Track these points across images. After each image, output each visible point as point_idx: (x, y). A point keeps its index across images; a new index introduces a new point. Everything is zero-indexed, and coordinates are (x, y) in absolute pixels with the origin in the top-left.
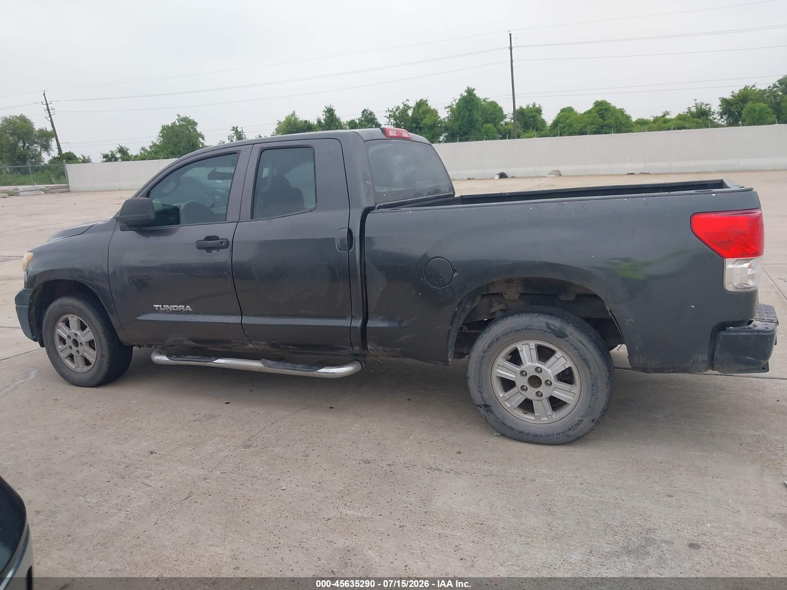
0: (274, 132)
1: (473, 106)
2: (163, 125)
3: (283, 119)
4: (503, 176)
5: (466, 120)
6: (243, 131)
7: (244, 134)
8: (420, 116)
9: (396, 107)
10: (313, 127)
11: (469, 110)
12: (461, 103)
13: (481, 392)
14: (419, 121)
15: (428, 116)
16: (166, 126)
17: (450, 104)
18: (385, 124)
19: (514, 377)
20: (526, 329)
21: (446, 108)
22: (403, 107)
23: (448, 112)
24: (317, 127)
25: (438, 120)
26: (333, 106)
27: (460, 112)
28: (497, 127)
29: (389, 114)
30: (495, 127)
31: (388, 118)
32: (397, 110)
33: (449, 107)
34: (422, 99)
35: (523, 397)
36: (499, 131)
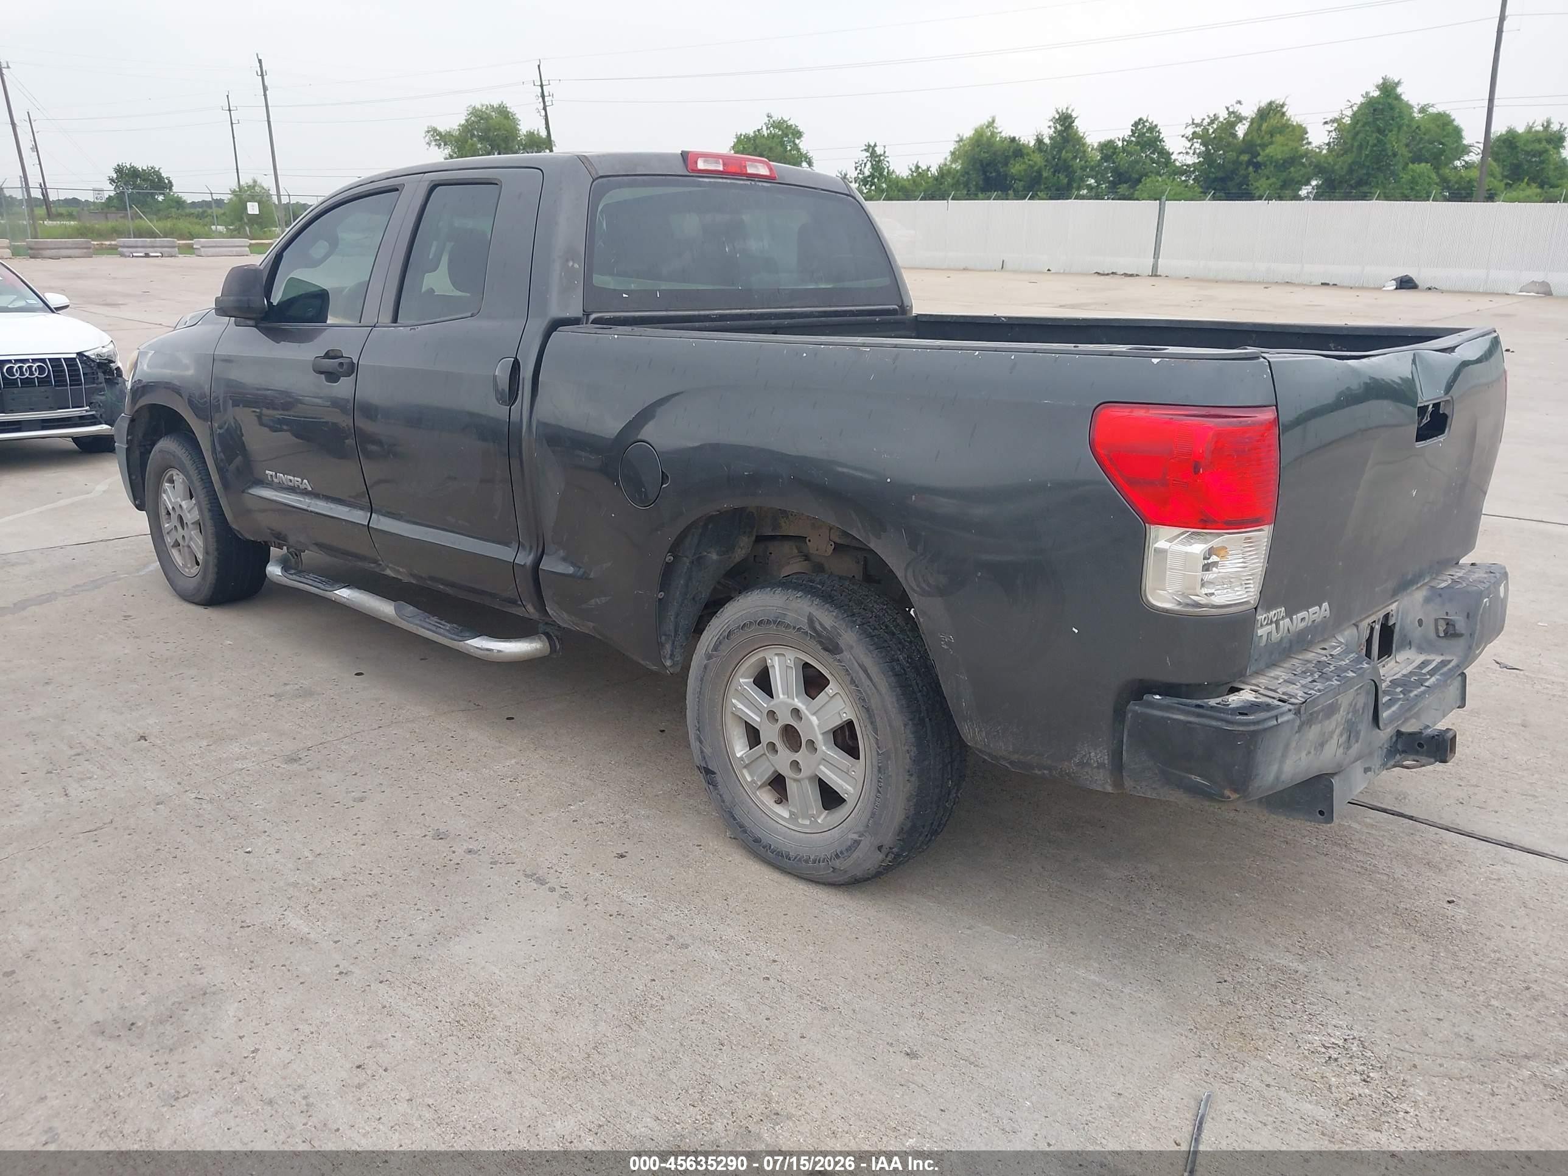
0: (946, 159)
1: (1391, 122)
2: (739, 134)
3: (968, 133)
4: (1406, 284)
5: (1367, 153)
6: (886, 155)
7: (887, 159)
8: (1263, 138)
9: (1212, 116)
10: (1025, 151)
11: (1380, 131)
12: (1362, 114)
13: (701, 742)
14: (1258, 148)
15: (1279, 138)
16: (744, 136)
17: (1336, 115)
18: (1180, 153)
19: (758, 719)
20: (775, 622)
21: (1326, 123)
22: (1227, 116)
23: (1329, 132)
24: (1033, 152)
25: (1300, 149)
26: (1073, 110)
27: (1357, 134)
28: (1441, 172)
29: (1193, 130)
30: (1437, 173)
31: (1189, 141)
32: (1212, 122)
33: (1333, 121)
34: (1273, 100)
35: (771, 767)
36: (1445, 182)
